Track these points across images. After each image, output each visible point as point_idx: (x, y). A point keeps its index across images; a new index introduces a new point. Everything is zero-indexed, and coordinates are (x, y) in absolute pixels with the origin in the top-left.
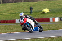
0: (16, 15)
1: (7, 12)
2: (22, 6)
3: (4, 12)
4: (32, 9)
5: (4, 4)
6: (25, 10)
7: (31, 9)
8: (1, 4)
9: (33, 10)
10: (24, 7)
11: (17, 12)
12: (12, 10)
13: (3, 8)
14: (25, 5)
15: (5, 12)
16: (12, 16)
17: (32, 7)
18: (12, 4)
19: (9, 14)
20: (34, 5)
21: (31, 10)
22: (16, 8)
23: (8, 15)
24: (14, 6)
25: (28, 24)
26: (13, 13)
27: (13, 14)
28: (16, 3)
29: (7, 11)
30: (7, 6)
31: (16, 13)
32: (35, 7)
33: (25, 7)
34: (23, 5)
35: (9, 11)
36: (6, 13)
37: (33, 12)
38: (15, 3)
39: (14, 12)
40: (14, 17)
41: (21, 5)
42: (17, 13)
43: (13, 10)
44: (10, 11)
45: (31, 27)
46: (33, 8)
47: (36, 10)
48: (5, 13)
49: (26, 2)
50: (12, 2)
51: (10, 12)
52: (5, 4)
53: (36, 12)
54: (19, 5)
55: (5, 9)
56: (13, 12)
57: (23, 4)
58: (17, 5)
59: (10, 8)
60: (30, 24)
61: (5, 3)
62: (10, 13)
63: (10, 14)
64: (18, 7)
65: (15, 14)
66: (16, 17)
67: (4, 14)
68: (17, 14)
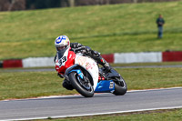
0: (116, 40)
1: (88, 32)
2: (133, 14)
3: (80, 30)
4: (163, 22)
5: (80, 8)
6: (142, 25)
7: (160, 22)
8: (72, 8)
9: (166, 26)
10: (139, 16)
11: (118, 31)
12: (103, 24)
13: (78, 19)
14: (141, 10)
15: (82, 32)
16: (102, 43)
17: (162, 16)
18: (103, 6)
19: (95, 39)
20: (167, 12)
21: (160, 26)
22: (115, 21)
23: (91, 39)
24: (109, 13)
25: (78, 71)
26: (108, 36)
27: (107, 39)
28: (117, 6)
29: (89, 28)
30: (88, 13)
31: (114, 35)
32: (171, 18)
33: (141, 18)
34: (135, 10)
35: (94, 28)
36: (87, 35)
37: (166, 32)
38: (112, 6)
39: (109, 33)
40: (111, 47)
41: (130, 11)
42: (120, 35)
43: (107, 24)
44: (98, 29)
45: (87, 79)
46: (165, 19)
47: (175, 27)
48: (82, 35)
49: (144, 4)
50: (105, 3)
51: (98, 32)
52: (84, 7)
53: (173, 32)
54: (123, 11)
55: (81, 23)
56: (106, 33)
57: (137, 8)
58: (117, 11)
59: (97, 19)
60: (84, 71)
61: (83, 4)
62: (96, 34)
63: (97, 37)
64: (120, 17)
65: (113, 38)
66: (115, 48)
67: (81, 38)
68: (119, 38)
